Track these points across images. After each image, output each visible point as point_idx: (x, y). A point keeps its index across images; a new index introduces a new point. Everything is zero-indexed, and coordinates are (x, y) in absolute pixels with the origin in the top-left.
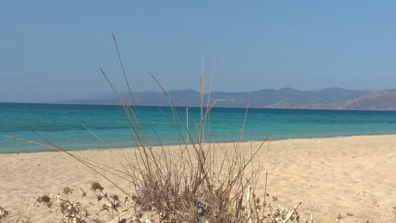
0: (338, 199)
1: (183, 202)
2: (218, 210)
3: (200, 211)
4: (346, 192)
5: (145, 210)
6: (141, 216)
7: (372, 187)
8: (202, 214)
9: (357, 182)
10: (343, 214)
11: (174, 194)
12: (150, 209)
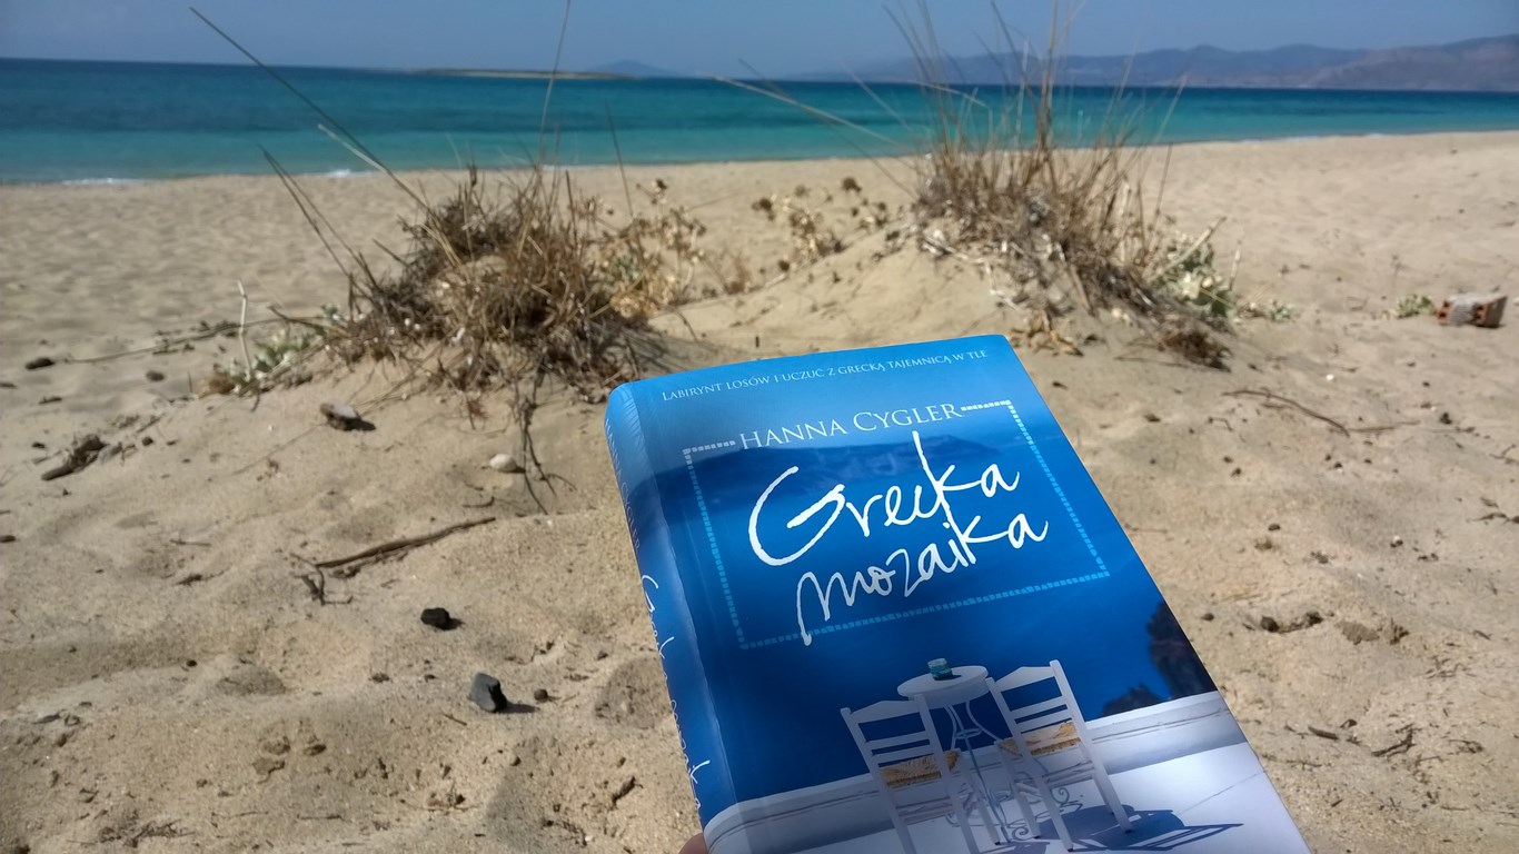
0: (1283, 241)
1: (1005, 202)
2: (1068, 218)
3: (1034, 218)
4: (1300, 230)
5: (934, 216)
6: (925, 225)
7: (1354, 222)
8: (1037, 224)
9: (1322, 214)
10: (1292, 266)
11: (989, 185)
12: (943, 213)
